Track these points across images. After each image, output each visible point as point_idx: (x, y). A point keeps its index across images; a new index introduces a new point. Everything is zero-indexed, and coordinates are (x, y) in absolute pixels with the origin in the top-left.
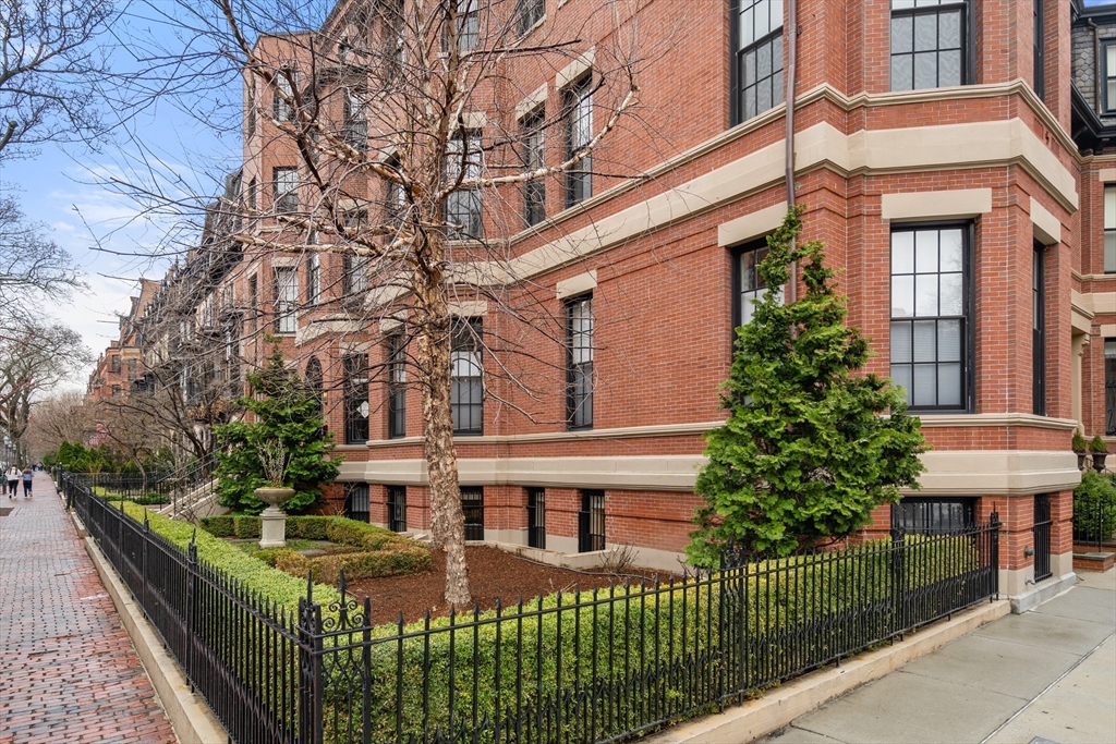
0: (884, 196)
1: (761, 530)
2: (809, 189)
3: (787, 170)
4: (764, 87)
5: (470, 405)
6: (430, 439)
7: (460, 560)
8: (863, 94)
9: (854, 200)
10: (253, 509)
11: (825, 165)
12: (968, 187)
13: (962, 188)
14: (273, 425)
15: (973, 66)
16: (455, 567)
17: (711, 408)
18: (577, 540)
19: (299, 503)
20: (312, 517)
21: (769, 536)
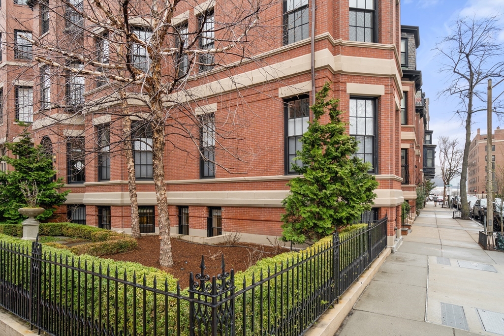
0: (347, 83)
1: (320, 223)
2: (320, 77)
3: (312, 67)
4: (298, 29)
5: (147, 165)
6: (131, 182)
7: (169, 243)
8: (340, 40)
9: (336, 84)
10: (12, 220)
11: (328, 67)
12: (377, 84)
13: (374, 84)
14: (25, 173)
15: (377, 36)
16: (166, 247)
17: (275, 169)
18: (206, 230)
19: (43, 216)
20: (53, 223)
21: (325, 226)
